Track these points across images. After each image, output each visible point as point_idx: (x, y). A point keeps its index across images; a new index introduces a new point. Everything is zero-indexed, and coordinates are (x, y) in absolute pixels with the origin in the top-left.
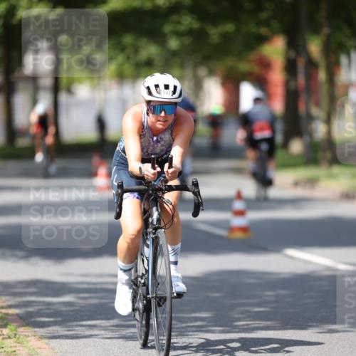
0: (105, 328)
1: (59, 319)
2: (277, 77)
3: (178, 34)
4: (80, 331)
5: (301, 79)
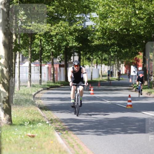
0: (92, 132)
1: (79, 129)
2: (141, 63)
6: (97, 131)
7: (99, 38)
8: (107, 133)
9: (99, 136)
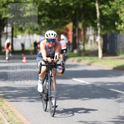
0: (25, 99)
1: (13, 97)
2: (70, 33)
3: (44, 22)
4: (18, 100)
5: (77, 34)
6: (30, 98)
9: (32, 103)
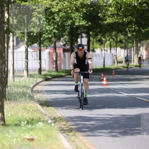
0: (106, 133)
1: (90, 130)
6: (112, 131)
7: (113, 15)
8: (124, 133)
9: (115, 138)
